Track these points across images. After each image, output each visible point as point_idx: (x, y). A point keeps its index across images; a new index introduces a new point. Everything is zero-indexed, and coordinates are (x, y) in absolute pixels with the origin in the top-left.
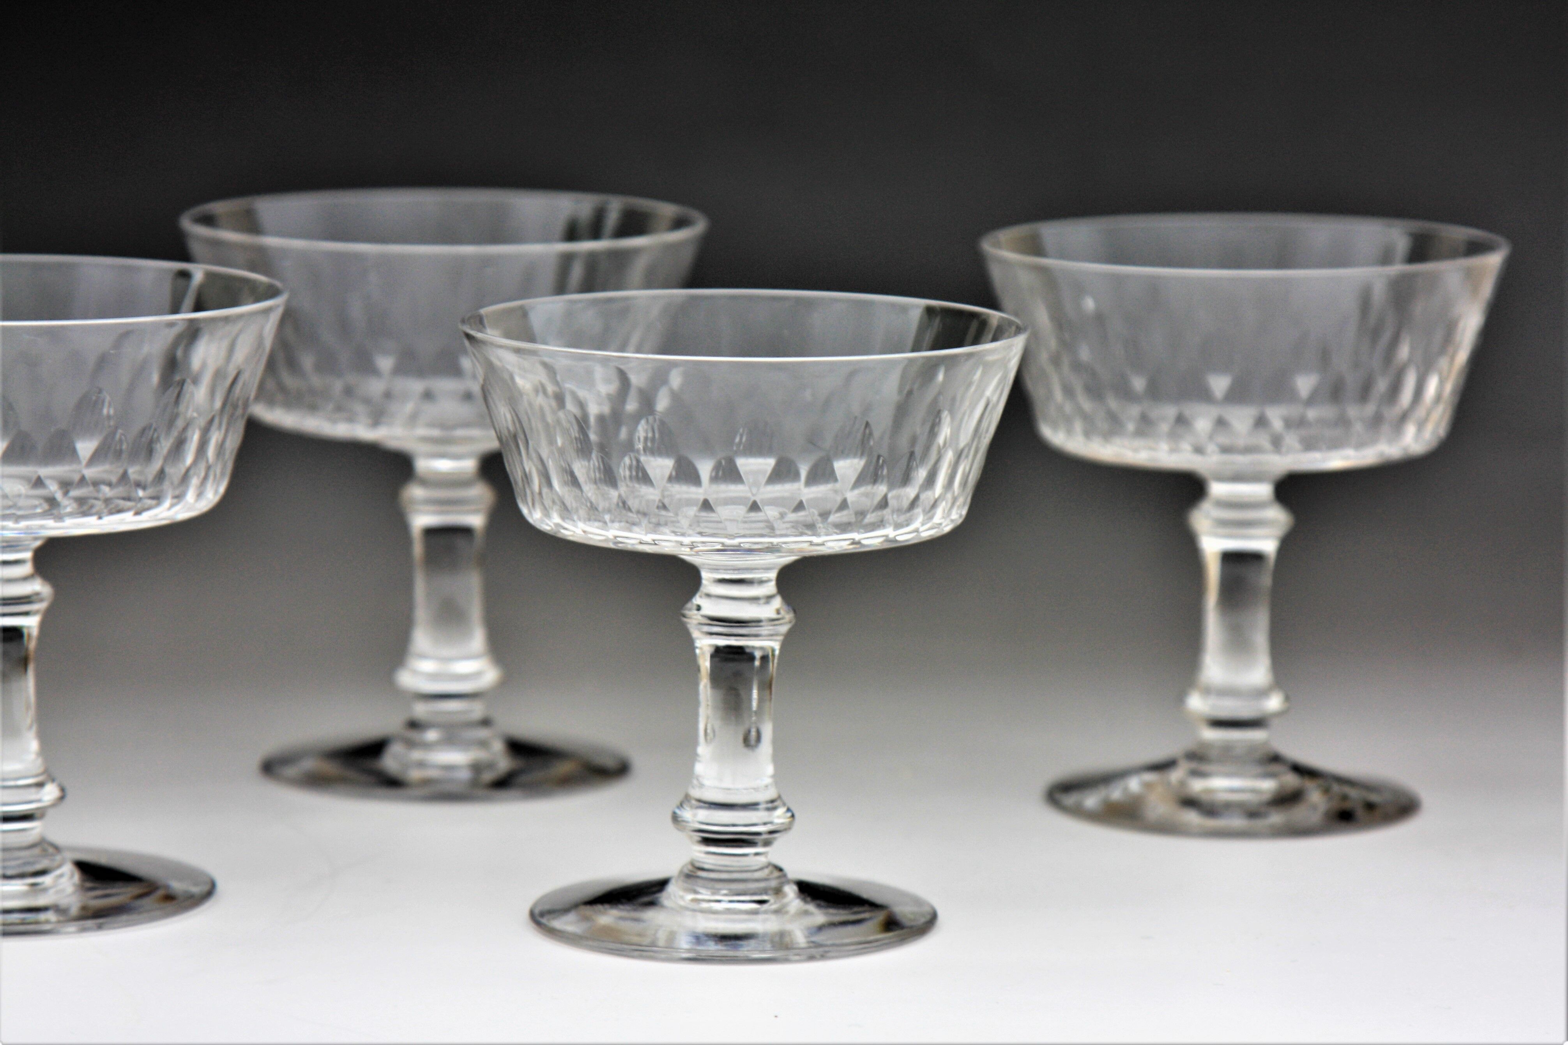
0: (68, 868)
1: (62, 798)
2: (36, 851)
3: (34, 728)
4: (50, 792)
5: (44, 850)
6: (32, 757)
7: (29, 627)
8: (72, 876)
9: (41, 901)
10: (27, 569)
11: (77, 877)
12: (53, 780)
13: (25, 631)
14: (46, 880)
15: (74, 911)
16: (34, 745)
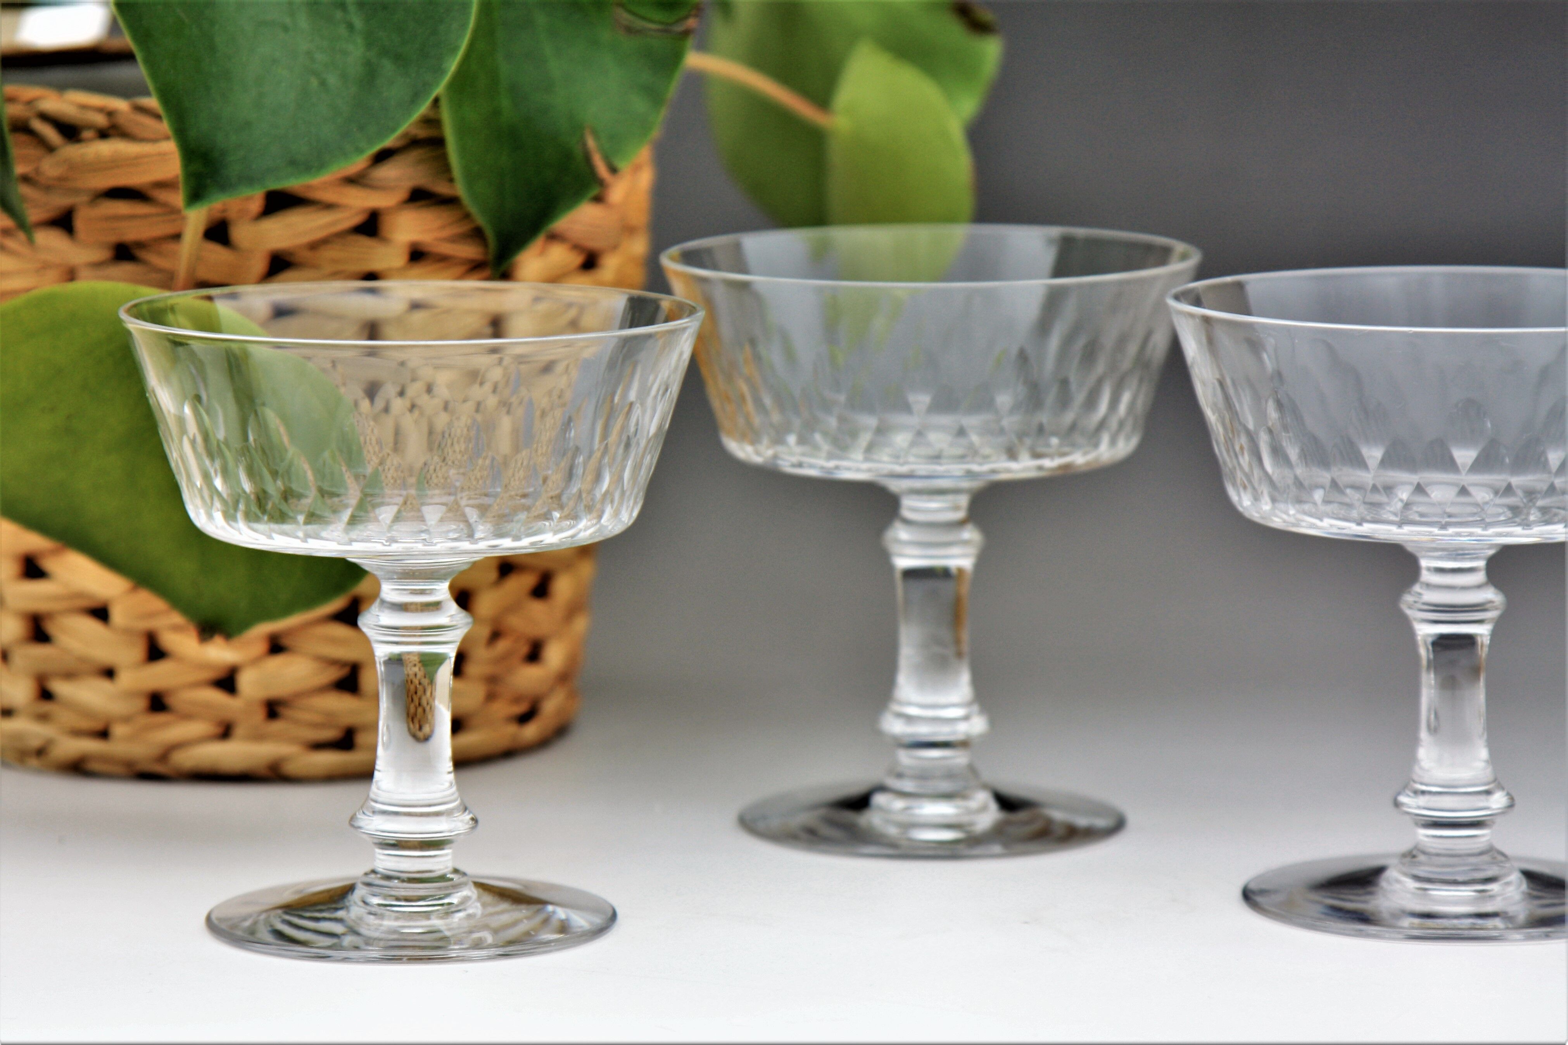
0: (1515, 877)
1: (1511, 806)
2: (1485, 858)
3: (1485, 736)
4: (1498, 801)
5: (1494, 858)
6: (1482, 765)
7: (1481, 635)
8: (1520, 886)
9: (1489, 908)
10: (1480, 577)
11: (1524, 886)
12: (1503, 789)
13: (1479, 640)
14: (1494, 887)
15: (1522, 917)
16: (1484, 753)
